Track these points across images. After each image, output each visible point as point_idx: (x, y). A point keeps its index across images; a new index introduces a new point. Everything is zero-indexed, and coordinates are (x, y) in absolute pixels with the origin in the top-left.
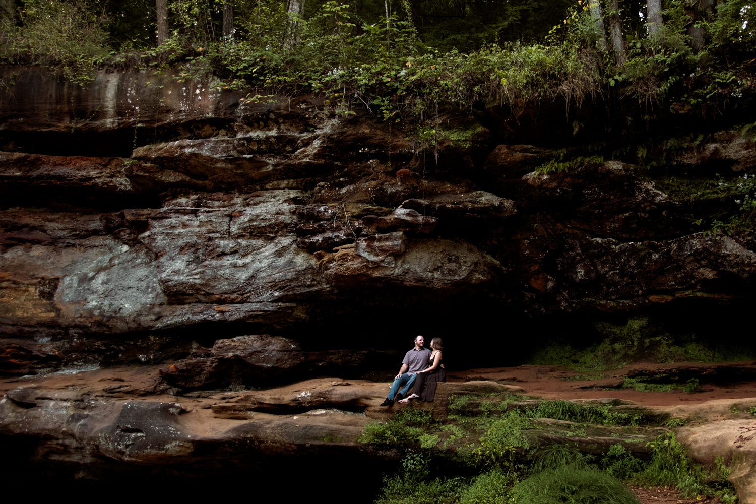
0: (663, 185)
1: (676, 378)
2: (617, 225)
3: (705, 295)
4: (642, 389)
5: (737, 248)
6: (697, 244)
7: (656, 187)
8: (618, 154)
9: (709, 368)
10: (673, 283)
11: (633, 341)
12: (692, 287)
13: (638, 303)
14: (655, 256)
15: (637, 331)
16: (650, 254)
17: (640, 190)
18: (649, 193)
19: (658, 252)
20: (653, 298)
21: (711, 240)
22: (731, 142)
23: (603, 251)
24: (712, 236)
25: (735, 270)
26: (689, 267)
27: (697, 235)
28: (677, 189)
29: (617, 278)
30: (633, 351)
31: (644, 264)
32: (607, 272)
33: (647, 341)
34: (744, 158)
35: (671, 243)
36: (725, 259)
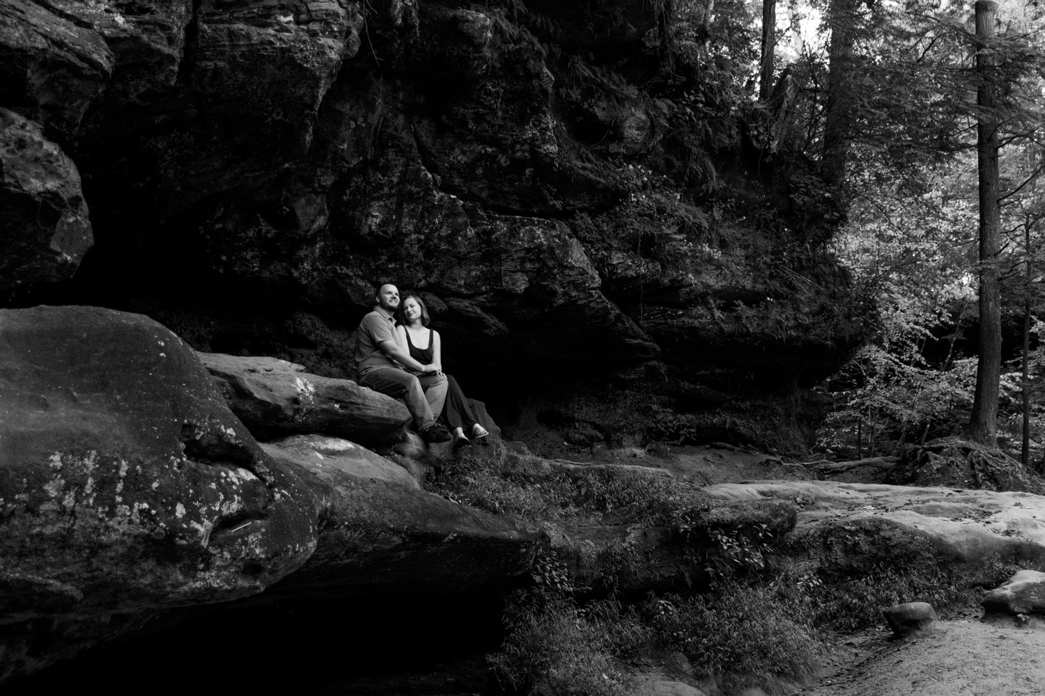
5: (584, 261)
6: (541, 235)
10: (463, 283)
14: (470, 231)
17: (538, 124)
18: (545, 134)
19: (475, 227)
27: (540, 222)
29: (415, 249)
31: (458, 239)
35: (496, 219)
36: (562, 272)
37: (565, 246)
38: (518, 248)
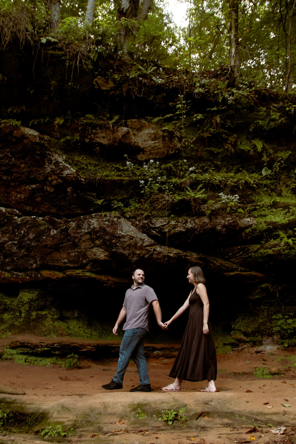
0: (73, 161)
1: (57, 352)
2: (23, 196)
3: (93, 276)
4: (22, 362)
5: (132, 230)
6: (95, 223)
7: (66, 161)
8: (35, 123)
9: (89, 345)
10: (66, 261)
11: (21, 313)
12: (83, 267)
13: (31, 276)
14: (53, 232)
15: (26, 304)
16: (49, 230)
17: (50, 162)
18: (58, 166)
19: (56, 229)
20: (46, 273)
21: (108, 221)
22: (140, 131)
23: (6, 220)
24: (110, 217)
25: (126, 252)
26: (83, 245)
27: (95, 215)
28: (85, 167)
29: (15, 249)
30: (20, 322)
31: (43, 238)
32: (6, 242)
33: (34, 314)
34: (149, 148)
35: (70, 222)
36: (119, 241)
37: (113, 224)
38: (82, 234)
